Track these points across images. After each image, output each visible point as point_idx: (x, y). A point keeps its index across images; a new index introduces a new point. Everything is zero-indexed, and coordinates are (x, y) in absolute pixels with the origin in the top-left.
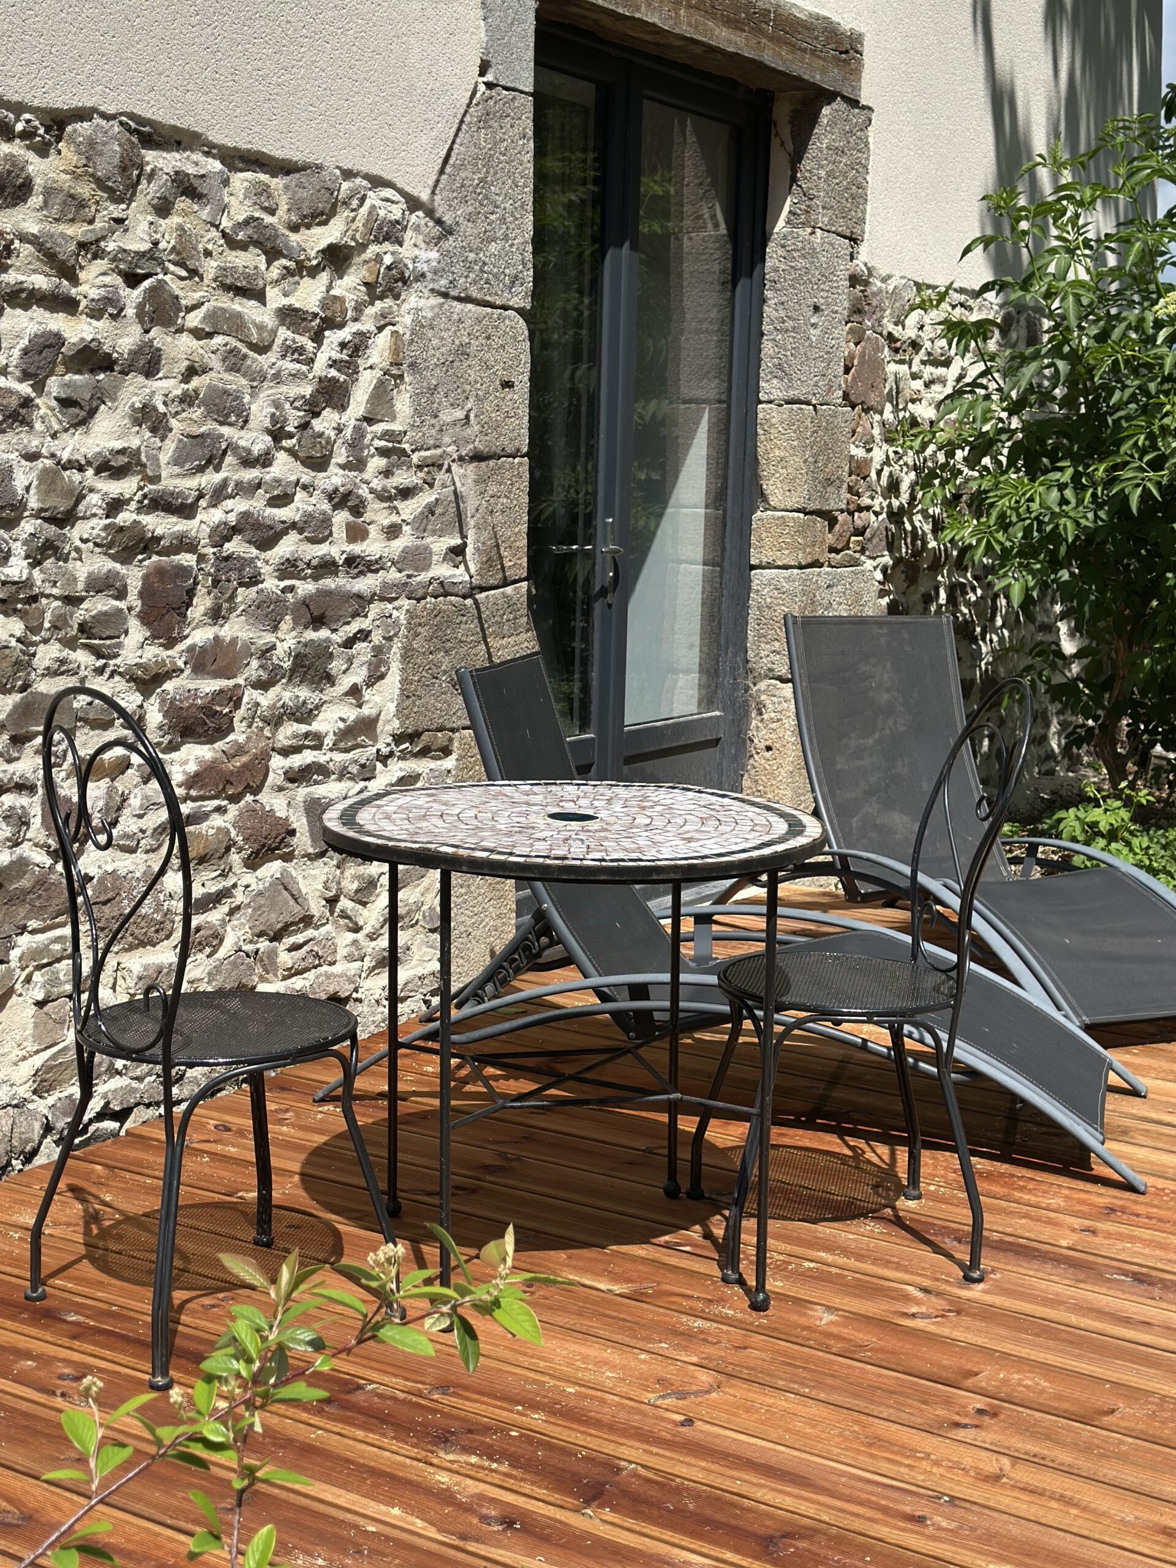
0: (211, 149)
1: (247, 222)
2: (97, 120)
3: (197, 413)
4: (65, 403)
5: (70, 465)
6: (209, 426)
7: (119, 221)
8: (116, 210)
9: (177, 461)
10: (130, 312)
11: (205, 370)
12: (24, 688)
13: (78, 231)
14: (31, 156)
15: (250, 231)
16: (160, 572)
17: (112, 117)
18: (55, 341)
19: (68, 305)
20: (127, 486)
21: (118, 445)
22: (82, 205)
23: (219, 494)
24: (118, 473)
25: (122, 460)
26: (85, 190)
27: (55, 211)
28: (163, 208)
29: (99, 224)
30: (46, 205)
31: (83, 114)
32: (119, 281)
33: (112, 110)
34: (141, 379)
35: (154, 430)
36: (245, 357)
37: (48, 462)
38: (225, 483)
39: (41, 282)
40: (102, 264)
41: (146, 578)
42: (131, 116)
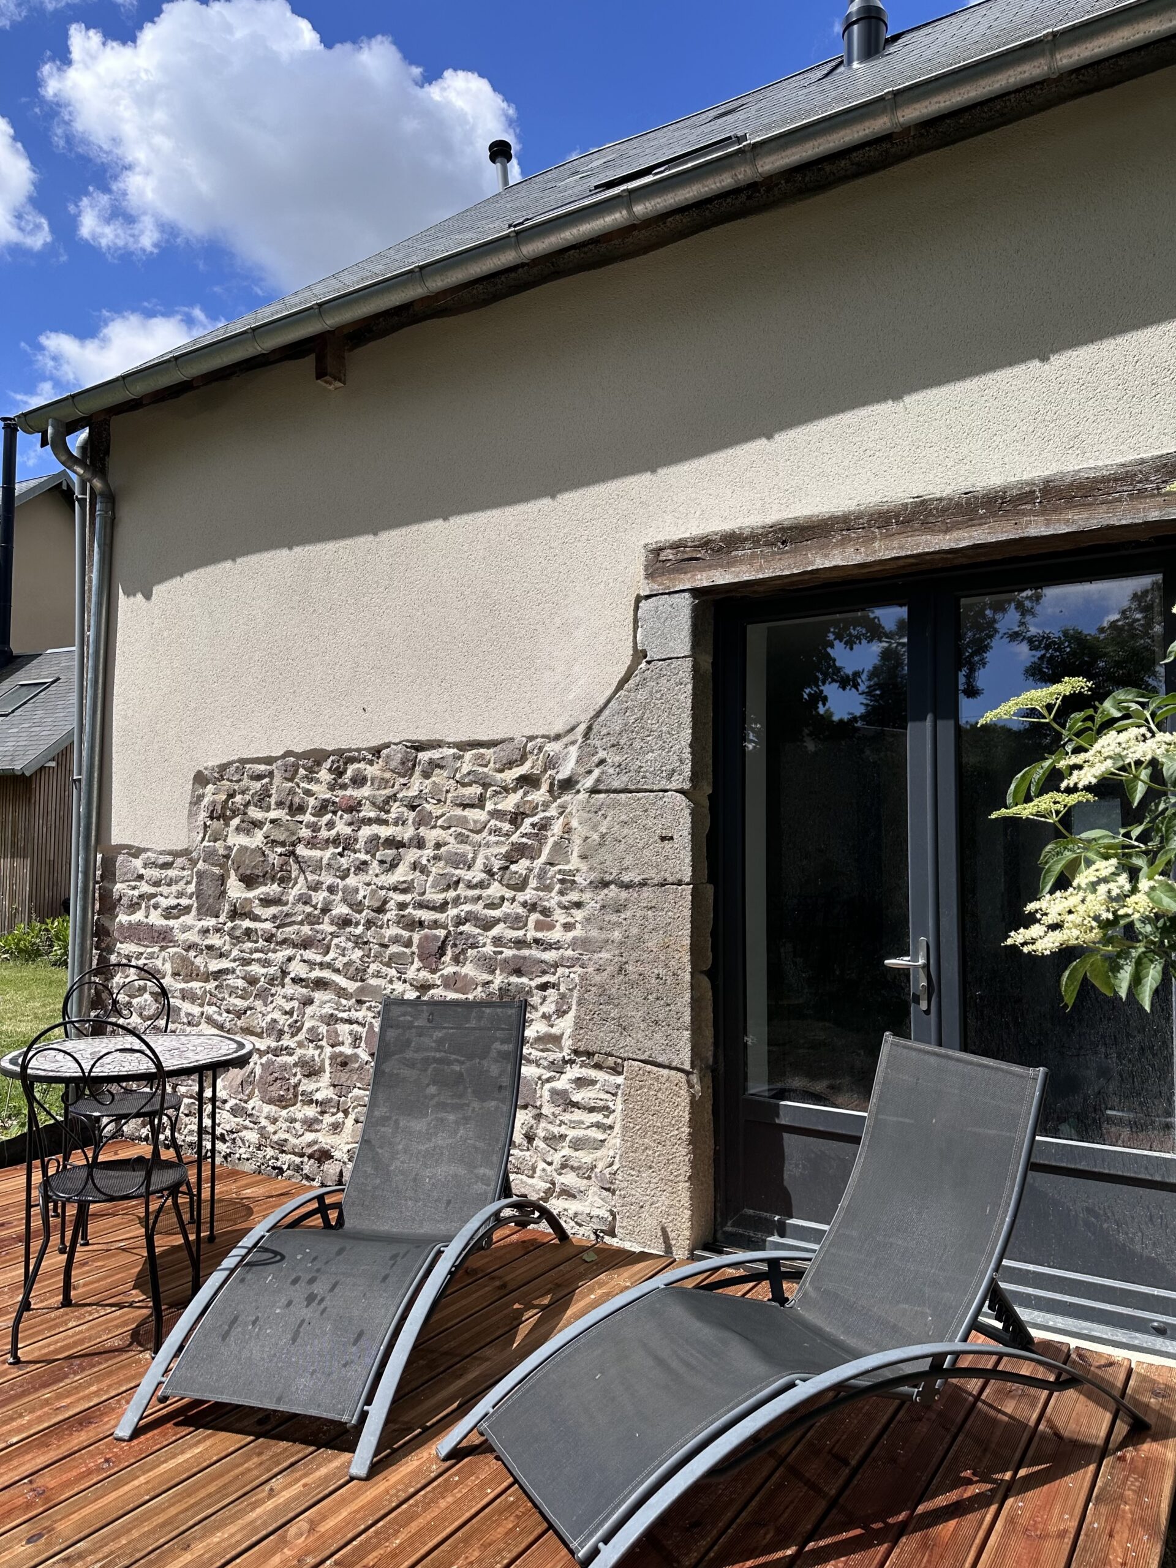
0: (450, 745)
1: (469, 773)
2: (393, 746)
3: (442, 864)
4: (382, 862)
5: (382, 888)
6: (449, 870)
7: (405, 785)
8: (403, 781)
9: (433, 887)
10: (410, 822)
11: (445, 844)
12: (363, 980)
13: (388, 792)
14: (368, 767)
15: (471, 777)
16: (426, 937)
17: (400, 743)
18: (376, 837)
19: (385, 822)
20: (407, 898)
21: (402, 879)
22: (387, 781)
23: (457, 901)
24: (404, 891)
25: (405, 886)
26: (387, 775)
27: (376, 786)
28: (426, 775)
29: (396, 787)
30: (372, 784)
31: (387, 746)
32: (405, 809)
33: (397, 741)
34: (415, 850)
35: (422, 872)
36: (468, 836)
37: (374, 887)
38: (458, 897)
39: (372, 815)
40: (398, 804)
41: (420, 939)
42: (408, 741)
